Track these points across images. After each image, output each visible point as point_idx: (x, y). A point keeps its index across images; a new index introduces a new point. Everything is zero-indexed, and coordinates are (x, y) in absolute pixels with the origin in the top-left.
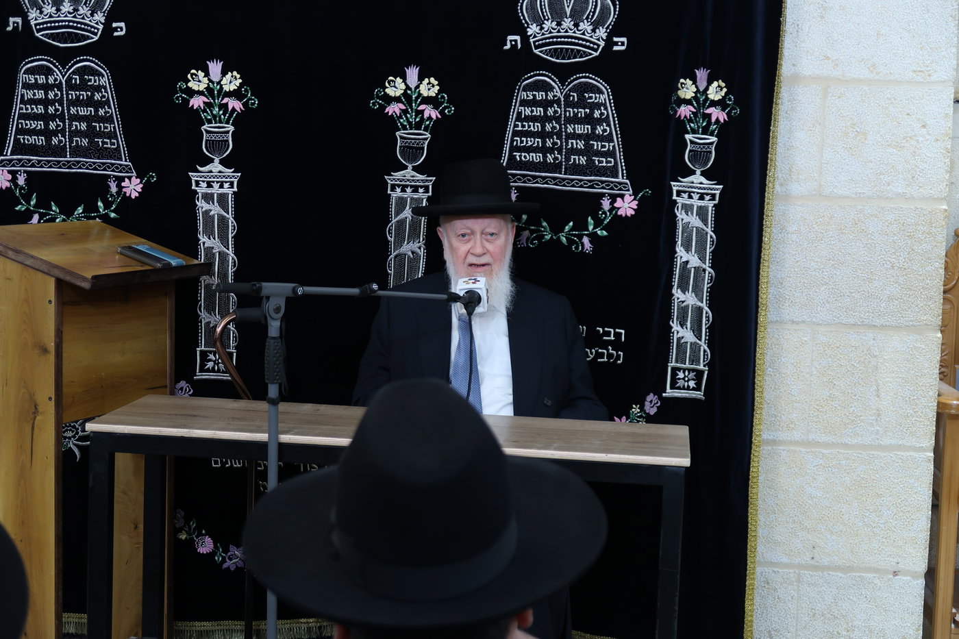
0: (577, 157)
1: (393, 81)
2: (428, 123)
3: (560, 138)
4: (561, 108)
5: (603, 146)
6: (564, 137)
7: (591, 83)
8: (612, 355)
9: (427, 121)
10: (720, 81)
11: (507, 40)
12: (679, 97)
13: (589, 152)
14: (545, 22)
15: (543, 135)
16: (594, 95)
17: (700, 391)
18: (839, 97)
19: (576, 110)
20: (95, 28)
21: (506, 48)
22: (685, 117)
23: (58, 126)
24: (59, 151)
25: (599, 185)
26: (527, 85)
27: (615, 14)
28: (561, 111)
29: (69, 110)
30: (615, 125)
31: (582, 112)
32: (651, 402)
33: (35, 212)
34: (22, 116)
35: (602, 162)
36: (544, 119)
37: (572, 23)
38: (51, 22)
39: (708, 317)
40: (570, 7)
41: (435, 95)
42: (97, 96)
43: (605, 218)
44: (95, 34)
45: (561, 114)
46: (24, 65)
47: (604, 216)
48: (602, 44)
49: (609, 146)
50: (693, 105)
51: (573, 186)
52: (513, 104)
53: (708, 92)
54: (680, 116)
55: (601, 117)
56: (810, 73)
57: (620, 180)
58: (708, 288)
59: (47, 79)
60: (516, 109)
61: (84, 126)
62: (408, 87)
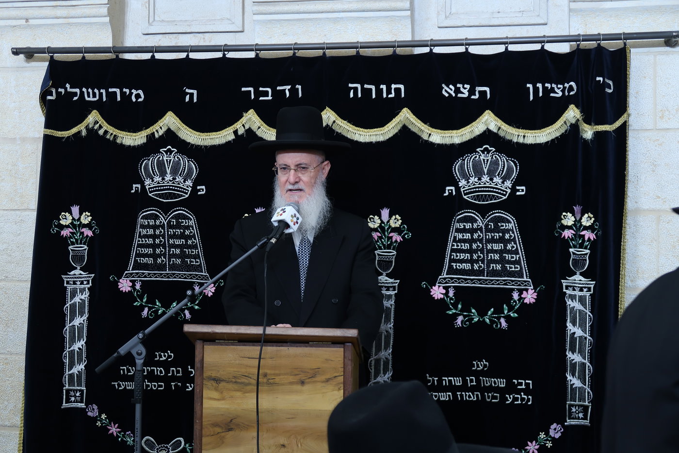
0: (494, 265)
1: (372, 218)
2: (395, 244)
3: (482, 253)
4: (482, 233)
5: (512, 257)
6: (485, 252)
7: (502, 217)
8: (524, 398)
9: (394, 243)
10: (589, 213)
11: (446, 190)
12: (562, 225)
13: (503, 261)
14: (470, 178)
15: (471, 251)
16: (504, 224)
17: (587, 420)
18: (668, 223)
19: (493, 234)
20: (186, 190)
21: (445, 195)
22: (569, 237)
23: (162, 251)
24: (162, 267)
25: (510, 283)
26: (460, 218)
27: (516, 172)
28: (483, 235)
29: (168, 241)
30: (520, 243)
31: (497, 235)
32: (555, 429)
33: (146, 306)
34: (140, 246)
35: (512, 268)
36: (471, 241)
37: (489, 178)
38: (158, 187)
39: (590, 369)
40: (487, 168)
41: (399, 226)
42: (187, 232)
43: (515, 305)
44: (187, 194)
45: (483, 237)
46: (141, 214)
47: (514, 303)
48: (509, 191)
49: (516, 257)
50: (573, 229)
51: (493, 284)
52: (451, 231)
53: (582, 221)
54: (564, 236)
55: (510, 238)
56: (647, 207)
57: (525, 279)
58: (588, 350)
59: (155, 222)
60: (452, 234)
61: (178, 251)
62: (382, 222)
